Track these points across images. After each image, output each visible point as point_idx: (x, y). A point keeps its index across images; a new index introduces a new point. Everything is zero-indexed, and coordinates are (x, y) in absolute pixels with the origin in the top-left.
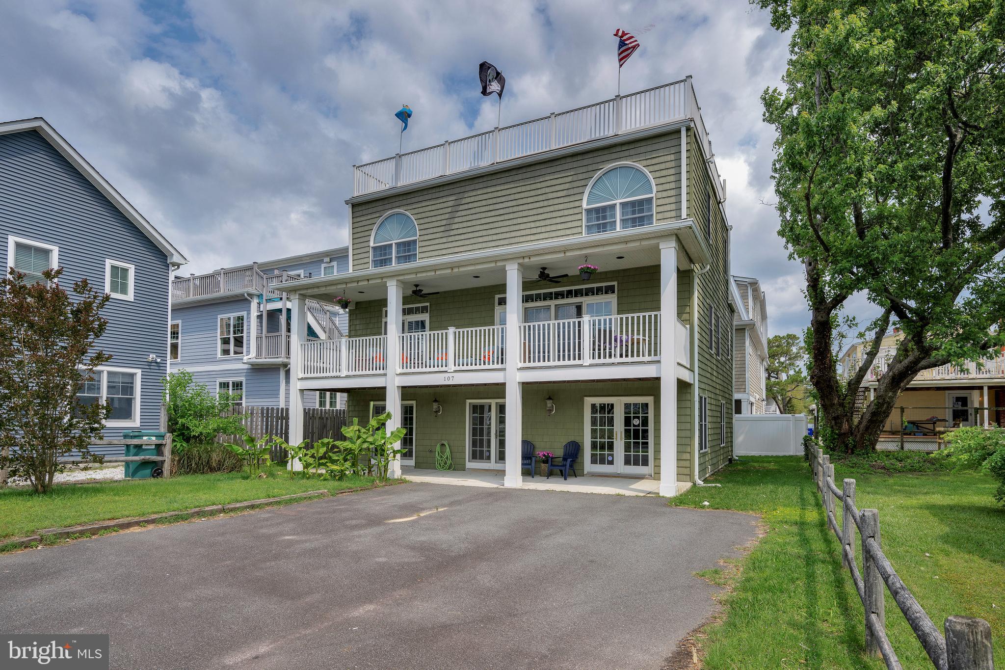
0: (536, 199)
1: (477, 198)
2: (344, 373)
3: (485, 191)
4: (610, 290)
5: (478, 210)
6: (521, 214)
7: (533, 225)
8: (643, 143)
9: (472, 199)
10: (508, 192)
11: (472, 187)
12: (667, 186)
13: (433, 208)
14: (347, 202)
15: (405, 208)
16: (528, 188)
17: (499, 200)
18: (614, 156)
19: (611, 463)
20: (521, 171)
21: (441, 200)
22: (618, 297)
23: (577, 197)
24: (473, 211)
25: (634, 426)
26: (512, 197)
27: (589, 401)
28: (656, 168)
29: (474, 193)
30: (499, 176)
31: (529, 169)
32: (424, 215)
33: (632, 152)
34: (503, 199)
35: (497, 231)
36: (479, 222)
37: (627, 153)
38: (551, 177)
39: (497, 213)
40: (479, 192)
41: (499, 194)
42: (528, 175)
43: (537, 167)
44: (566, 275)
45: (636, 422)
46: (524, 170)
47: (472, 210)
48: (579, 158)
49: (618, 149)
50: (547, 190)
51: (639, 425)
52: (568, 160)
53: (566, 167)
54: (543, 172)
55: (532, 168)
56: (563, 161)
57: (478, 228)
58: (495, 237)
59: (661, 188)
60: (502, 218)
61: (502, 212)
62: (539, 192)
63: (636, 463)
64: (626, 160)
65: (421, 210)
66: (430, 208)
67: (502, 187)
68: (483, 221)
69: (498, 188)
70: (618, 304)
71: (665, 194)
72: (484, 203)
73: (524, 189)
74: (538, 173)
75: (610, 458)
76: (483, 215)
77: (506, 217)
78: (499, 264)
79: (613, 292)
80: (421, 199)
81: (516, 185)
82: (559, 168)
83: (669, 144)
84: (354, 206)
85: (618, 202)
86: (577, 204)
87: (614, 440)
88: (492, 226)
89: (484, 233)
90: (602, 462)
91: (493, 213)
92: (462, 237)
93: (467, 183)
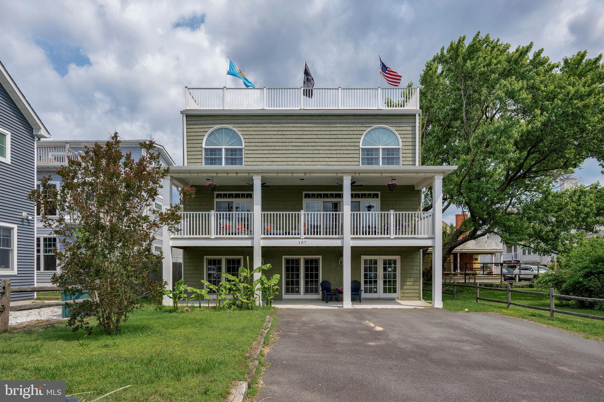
0: (330, 136)
1: (289, 129)
2: (213, 236)
3: (295, 125)
4: (376, 196)
5: (289, 136)
6: (320, 144)
7: (328, 152)
8: (394, 117)
9: (286, 129)
10: (311, 129)
11: (286, 121)
12: (408, 144)
13: (256, 129)
14: (182, 113)
15: (233, 125)
16: (325, 129)
17: (305, 133)
18: (378, 121)
19: (376, 292)
20: (320, 118)
21: (262, 125)
22: (381, 201)
23: (357, 140)
24: (287, 137)
25: (389, 271)
26: (314, 133)
27: (364, 258)
28: (402, 132)
29: (287, 125)
30: (305, 118)
31: (325, 118)
32: (248, 133)
33: (389, 121)
34: (308, 133)
35: (304, 152)
36: (291, 144)
37: (385, 121)
38: (341, 126)
39: (304, 140)
40: (291, 125)
41: (306, 129)
42: (325, 121)
43: (331, 118)
44: (362, 185)
45: (390, 269)
46: (322, 118)
47: (285, 136)
48: (358, 117)
49: (381, 117)
50: (338, 133)
51: (391, 271)
52: (351, 117)
53: (350, 121)
54: (335, 121)
55: (327, 118)
56: (347, 117)
57: (290, 148)
58: (302, 156)
59: (404, 144)
60: (307, 144)
61: (307, 140)
62: (332, 133)
63: (390, 292)
64: (385, 125)
65: (246, 129)
66: (253, 129)
67: (307, 125)
68: (294, 144)
69: (304, 125)
70: (381, 204)
71: (406, 148)
72: (294, 133)
73: (322, 129)
74: (331, 121)
75: (375, 290)
76: (294, 140)
77: (310, 144)
78: (339, 175)
79: (378, 197)
80: (246, 121)
81: (317, 126)
82: (345, 121)
83: (409, 121)
84: (187, 116)
85: (381, 147)
86: (356, 144)
87: (378, 279)
88: (299, 148)
89: (295, 152)
90: (371, 292)
91: (301, 140)
92: (278, 152)
93: (282, 118)
